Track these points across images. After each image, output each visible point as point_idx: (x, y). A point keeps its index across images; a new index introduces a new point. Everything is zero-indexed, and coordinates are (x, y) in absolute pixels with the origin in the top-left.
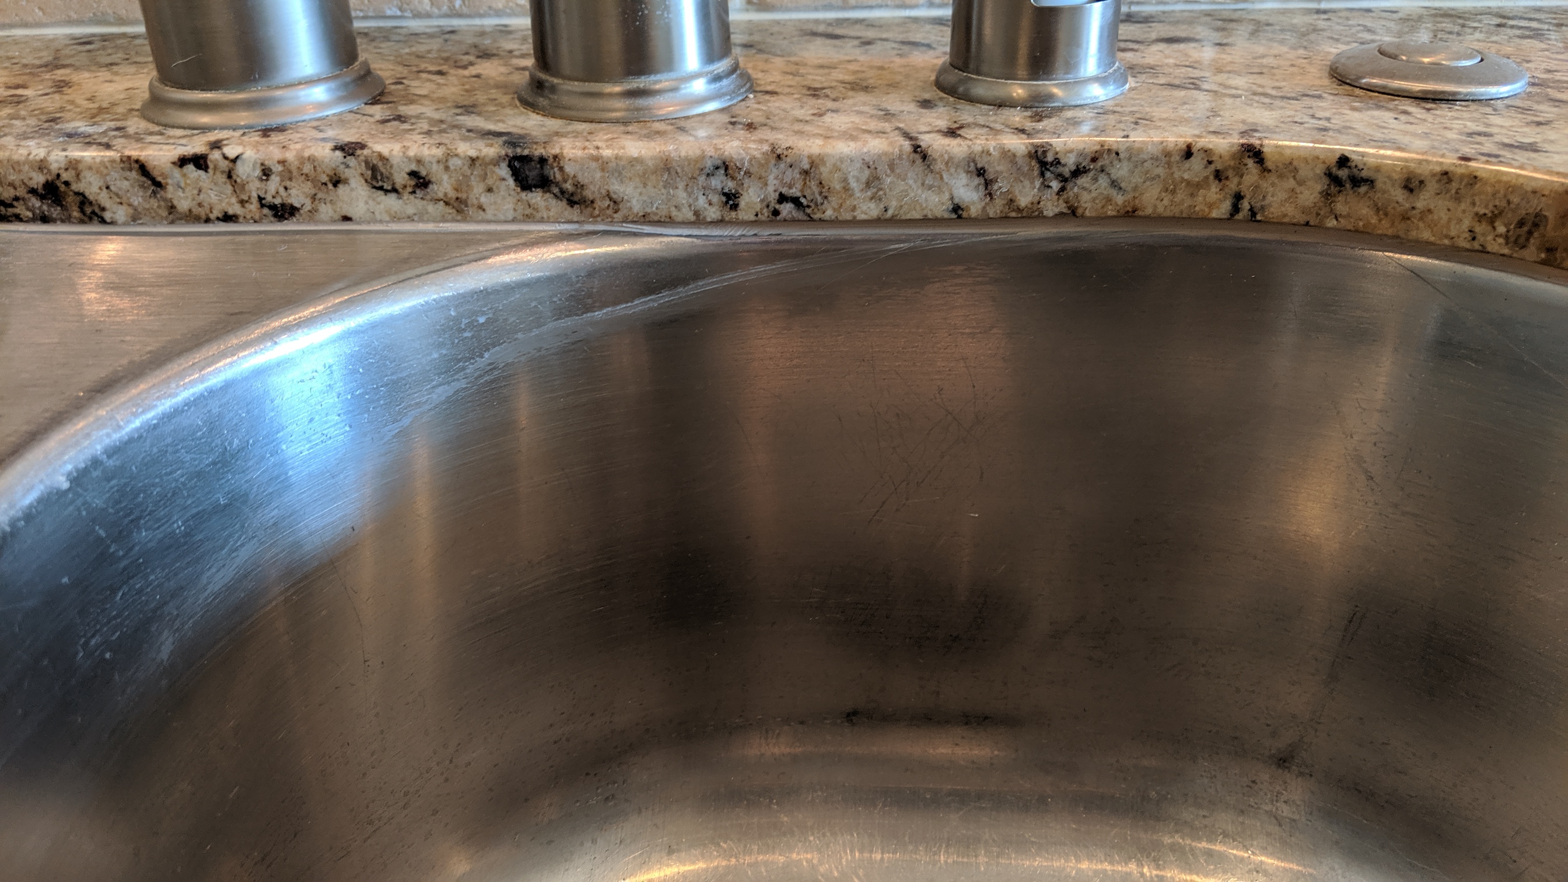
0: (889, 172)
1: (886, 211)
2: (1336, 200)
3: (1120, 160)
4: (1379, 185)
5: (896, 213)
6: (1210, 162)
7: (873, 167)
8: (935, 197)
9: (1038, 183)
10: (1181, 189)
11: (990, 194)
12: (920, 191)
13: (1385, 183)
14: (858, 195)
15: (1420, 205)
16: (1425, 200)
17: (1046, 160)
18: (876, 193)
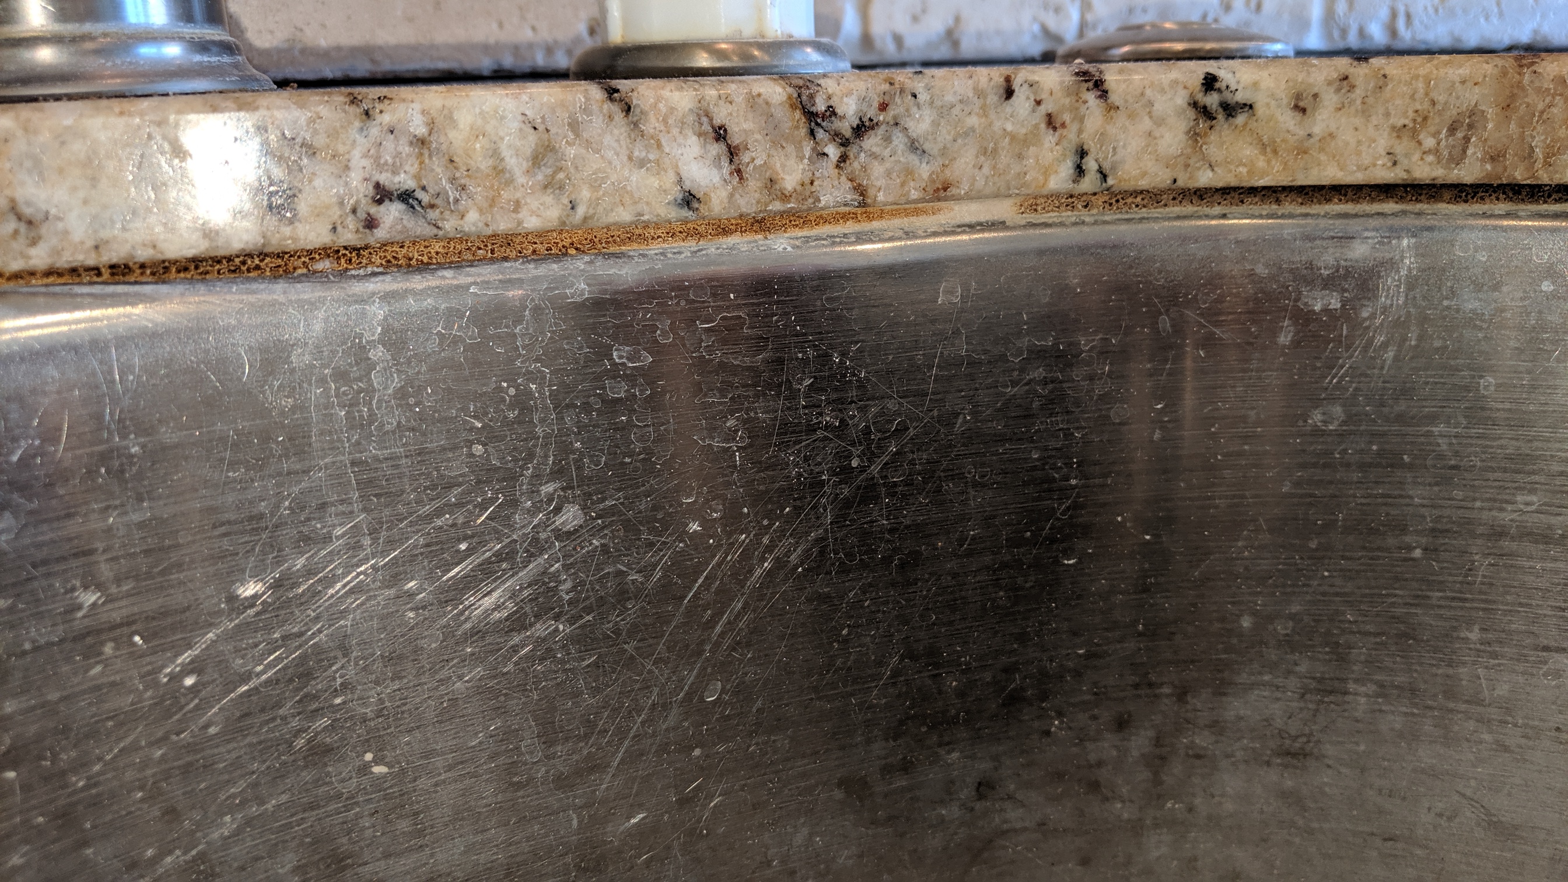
0: (571, 136)
1: (573, 208)
2: (1207, 140)
3: (919, 106)
4: (1260, 110)
5: (591, 211)
6: (1038, 103)
7: (541, 128)
8: (653, 179)
9: (807, 149)
10: (1003, 148)
11: (739, 171)
12: (626, 173)
13: (1268, 105)
14: (521, 180)
15: (1317, 130)
16: (1323, 120)
17: (814, 109)
18: (553, 176)
